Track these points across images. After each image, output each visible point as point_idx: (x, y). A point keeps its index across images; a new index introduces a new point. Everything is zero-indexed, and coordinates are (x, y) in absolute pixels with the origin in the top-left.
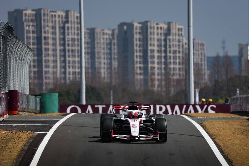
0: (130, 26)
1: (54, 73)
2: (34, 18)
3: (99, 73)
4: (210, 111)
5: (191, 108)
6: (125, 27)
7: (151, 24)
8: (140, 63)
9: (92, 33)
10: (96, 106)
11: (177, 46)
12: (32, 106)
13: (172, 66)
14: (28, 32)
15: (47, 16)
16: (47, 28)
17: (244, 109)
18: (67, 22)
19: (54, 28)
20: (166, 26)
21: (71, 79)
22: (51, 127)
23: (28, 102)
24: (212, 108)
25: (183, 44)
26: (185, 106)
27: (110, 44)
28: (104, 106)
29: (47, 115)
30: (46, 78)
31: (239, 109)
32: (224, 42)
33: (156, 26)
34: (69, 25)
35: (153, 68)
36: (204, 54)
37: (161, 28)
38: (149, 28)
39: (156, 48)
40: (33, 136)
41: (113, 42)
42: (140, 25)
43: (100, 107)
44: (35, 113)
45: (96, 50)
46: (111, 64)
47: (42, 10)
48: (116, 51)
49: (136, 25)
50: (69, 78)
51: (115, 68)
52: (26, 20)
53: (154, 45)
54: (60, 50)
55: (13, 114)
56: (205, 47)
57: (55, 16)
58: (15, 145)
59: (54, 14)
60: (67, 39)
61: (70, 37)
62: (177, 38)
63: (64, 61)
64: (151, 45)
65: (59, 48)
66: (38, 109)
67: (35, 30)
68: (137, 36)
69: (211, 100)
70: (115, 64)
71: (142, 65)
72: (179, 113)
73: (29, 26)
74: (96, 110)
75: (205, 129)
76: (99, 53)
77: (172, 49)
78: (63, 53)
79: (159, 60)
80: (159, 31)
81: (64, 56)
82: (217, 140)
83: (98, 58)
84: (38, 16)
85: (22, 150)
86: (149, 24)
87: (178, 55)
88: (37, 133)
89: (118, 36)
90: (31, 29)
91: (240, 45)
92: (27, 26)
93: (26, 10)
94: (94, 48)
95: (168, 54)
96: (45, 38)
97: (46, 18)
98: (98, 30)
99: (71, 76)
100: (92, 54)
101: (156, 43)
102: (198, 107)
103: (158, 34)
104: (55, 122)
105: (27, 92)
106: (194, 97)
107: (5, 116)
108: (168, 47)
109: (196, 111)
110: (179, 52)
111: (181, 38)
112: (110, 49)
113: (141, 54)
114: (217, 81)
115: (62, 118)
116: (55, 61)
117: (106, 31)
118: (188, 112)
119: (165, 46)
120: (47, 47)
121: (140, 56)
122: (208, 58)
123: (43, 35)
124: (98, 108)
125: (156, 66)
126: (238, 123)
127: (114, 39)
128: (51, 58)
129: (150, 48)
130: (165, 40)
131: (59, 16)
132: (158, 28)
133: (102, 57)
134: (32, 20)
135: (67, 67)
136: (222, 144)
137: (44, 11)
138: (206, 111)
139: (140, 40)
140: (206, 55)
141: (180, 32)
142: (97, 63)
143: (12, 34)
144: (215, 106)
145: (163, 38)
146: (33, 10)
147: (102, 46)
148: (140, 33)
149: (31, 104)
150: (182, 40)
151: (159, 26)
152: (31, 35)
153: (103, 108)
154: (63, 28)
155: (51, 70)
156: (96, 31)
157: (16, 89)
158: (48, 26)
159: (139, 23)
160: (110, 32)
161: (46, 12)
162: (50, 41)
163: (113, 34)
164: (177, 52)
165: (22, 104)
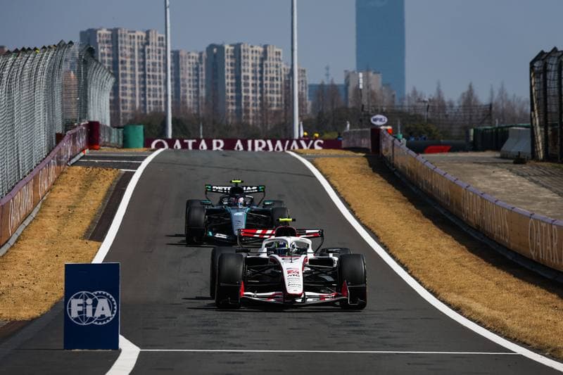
0: (221, 48)
1: (133, 102)
2: (110, 39)
3: (184, 103)
4: (317, 147)
5: (295, 143)
6: (215, 50)
7: (244, 46)
8: (232, 92)
9: (176, 56)
10: (185, 141)
11: (275, 73)
12: (114, 139)
13: (269, 95)
14: (103, 54)
15: (125, 36)
16: (124, 50)
17: (357, 144)
18: (148, 43)
19: (132, 50)
20: (261, 49)
21: (152, 109)
22: (140, 164)
23: (110, 134)
24: (319, 144)
25: (281, 70)
26: (288, 142)
27: (197, 69)
28: (195, 141)
29: (133, 150)
30: (123, 108)
31: (352, 145)
32: (327, 68)
33: (251, 49)
34: (150, 47)
35: (247, 98)
36: (306, 81)
37: (256, 52)
38: (242, 51)
39: (250, 75)
40: (120, 174)
41: (200, 66)
42: (233, 48)
43: (190, 142)
44: (118, 148)
45: (181, 76)
46: (198, 92)
47: (119, 31)
48: (204, 77)
49: (227, 47)
50: (150, 108)
51: (202, 97)
52: (100, 41)
53: (248, 71)
54: (139, 76)
55: (95, 149)
56: (306, 75)
57: (134, 37)
58: (100, 185)
59: (132, 34)
60: (147, 63)
61: (151, 61)
62: (275, 62)
63: (144, 89)
64: (244, 71)
65: (138, 73)
66: (121, 143)
67: (111, 53)
68: (228, 60)
69: (317, 135)
70: (203, 92)
71: (234, 94)
72: (281, 149)
73: (104, 48)
74: (185, 146)
75: (317, 168)
76: (184, 79)
77: (269, 75)
78: (142, 79)
79: (254, 88)
80: (254, 55)
81: (144, 83)
82: (331, 181)
83: (183, 86)
84: (114, 36)
85: (109, 190)
86: (242, 47)
87: (275, 82)
88: (124, 170)
89: (207, 60)
90: (106, 51)
91: (346, 71)
92: (101, 48)
93: (100, 29)
94: (178, 74)
95: (265, 82)
96: (122, 62)
97: (123, 39)
98: (183, 53)
99: (152, 106)
100: (176, 81)
101: (251, 68)
102: (303, 143)
103: (252, 58)
104: (143, 158)
105: (108, 124)
106: (298, 131)
107: (86, 151)
108: (264, 73)
109: (301, 147)
110: (277, 79)
111: (279, 63)
112: (197, 75)
113: (234, 81)
114: (321, 113)
115: (150, 154)
116: (133, 89)
117: (193, 54)
118: (292, 148)
119: (261, 72)
120: (124, 72)
121: (232, 84)
122: (311, 86)
123: (120, 58)
124: (187, 144)
125: (251, 95)
126: (353, 161)
127: (201, 63)
128: (129, 85)
129: (243, 74)
130: (261, 65)
131: (138, 37)
132: (252, 52)
133: (188, 84)
134: (107, 42)
135: (147, 96)
136: (338, 185)
137: (121, 31)
138: (312, 147)
139: (232, 65)
140: (308, 83)
141: (278, 56)
142: (181, 91)
143: (93, 57)
144: (322, 142)
145: (258, 62)
146: (108, 30)
147: (188, 72)
148: (231, 57)
149: (113, 137)
150: (281, 65)
151: (255, 49)
152: (106, 58)
153: (193, 143)
154: (143, 51)
155: (129, 98)
156: (180, 54)
157: (96, 120)
158: (125, 48)
159: (231, 45)
160: (197, 56)
161: (123, 32)
162: (128, 65)
163: (200, 58)
164: (275, 80)
165: (104, 138)
